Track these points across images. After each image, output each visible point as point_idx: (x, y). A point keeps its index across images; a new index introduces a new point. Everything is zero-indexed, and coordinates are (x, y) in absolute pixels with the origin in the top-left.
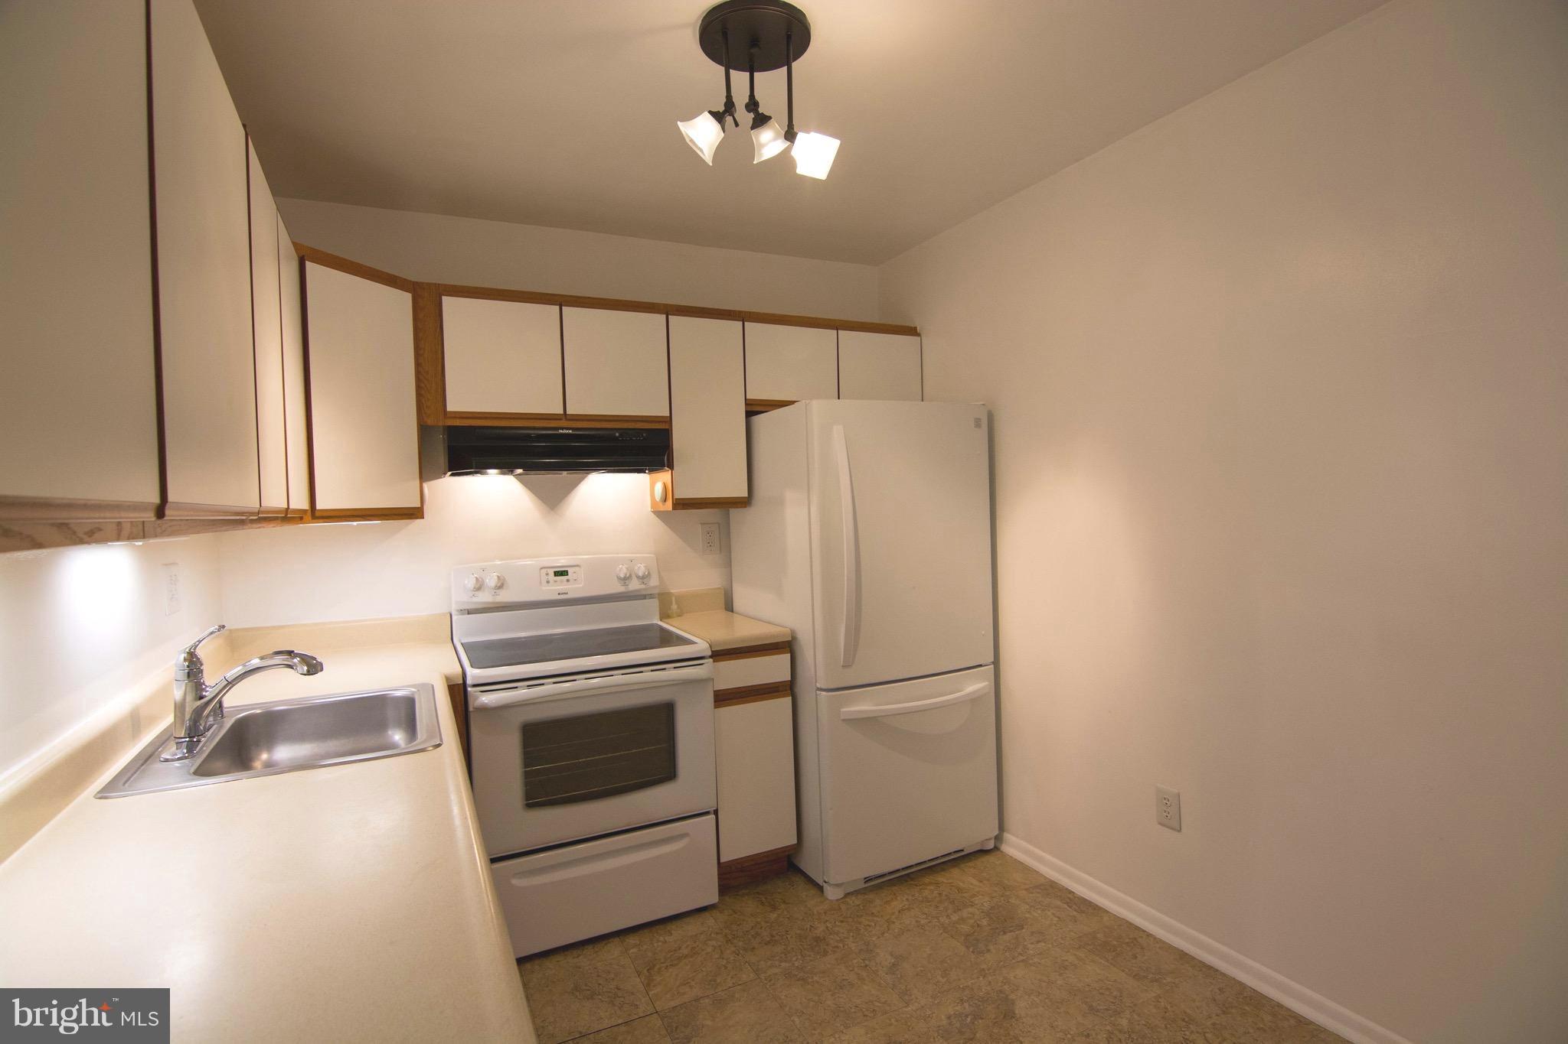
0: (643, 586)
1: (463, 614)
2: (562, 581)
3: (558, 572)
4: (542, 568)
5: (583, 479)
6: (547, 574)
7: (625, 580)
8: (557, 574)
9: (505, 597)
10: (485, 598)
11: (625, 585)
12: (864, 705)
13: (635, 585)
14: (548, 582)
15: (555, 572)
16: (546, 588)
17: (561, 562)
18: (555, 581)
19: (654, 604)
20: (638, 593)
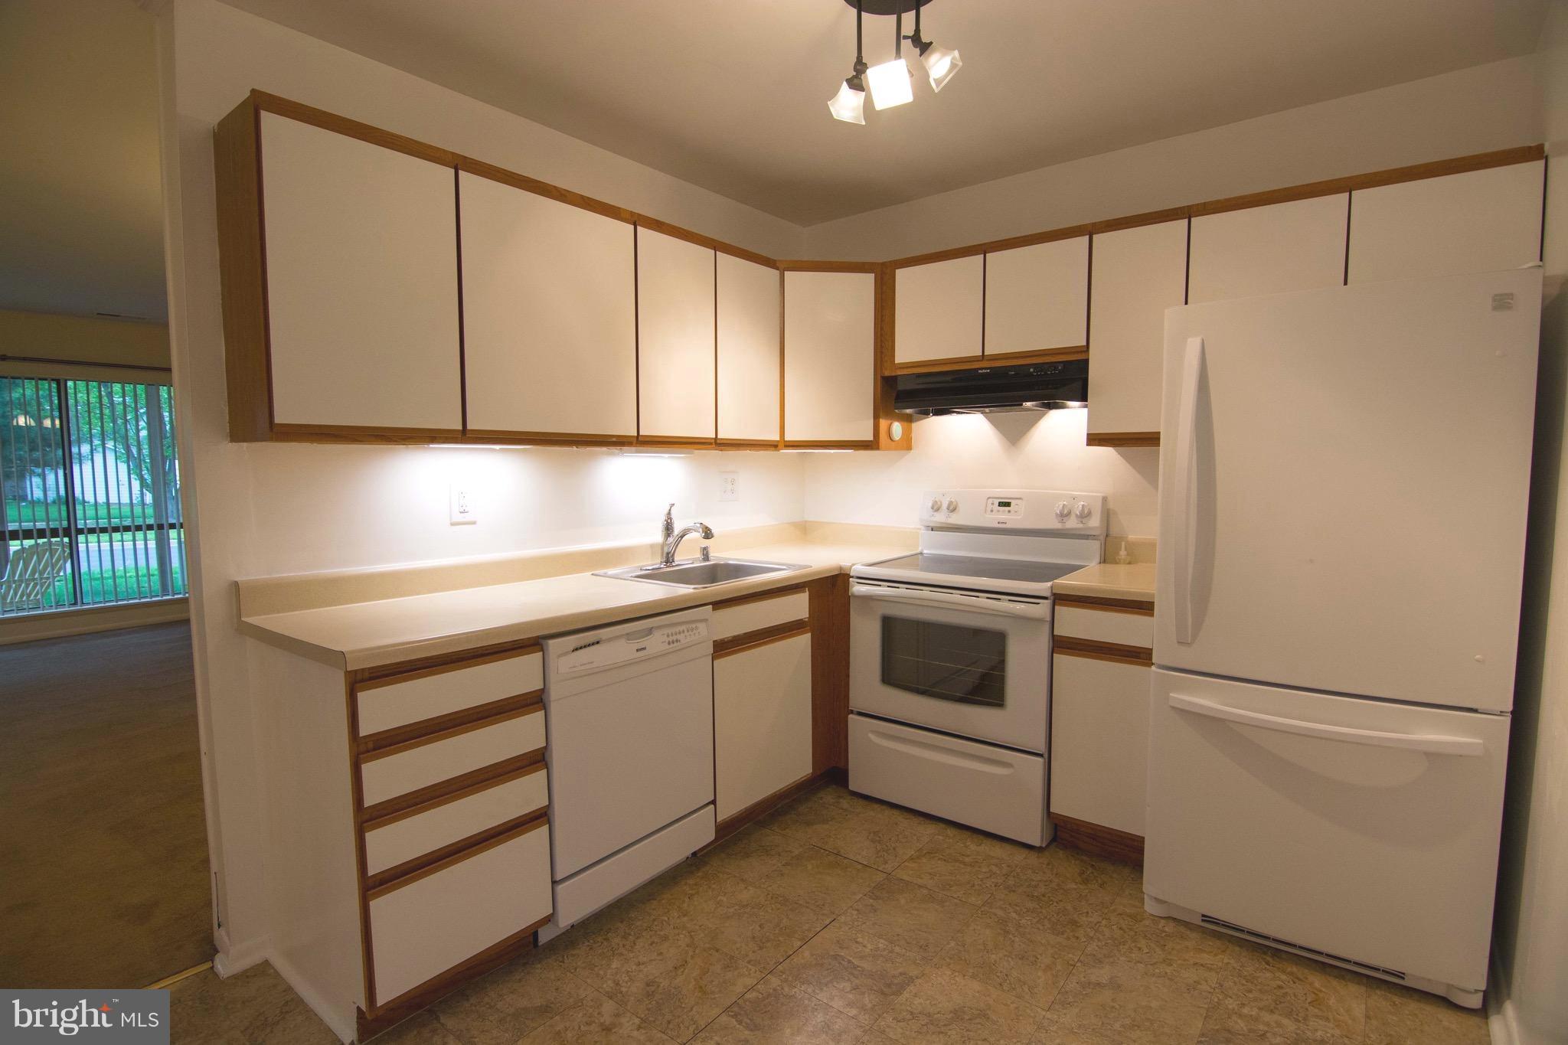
0: (1081, 526)
1: (928, 530)
2: (1004, 511)
3: (1002, 502)
4: (989, 498)
5: (1044, 415)
6: (993, 504)
7: (1064, 515)
8: (1001, 504)
9: (955, 519)
10: (941, 518)
11: (1062, 522)
12: (1206, 699)
13: (1072, 523)
14: (992, 511)
15: (1000, 503)
16: (989, 516)
17: (1005, 493)
18: (998, 511)
19: (1095, 546)
20: (1074, 532)
